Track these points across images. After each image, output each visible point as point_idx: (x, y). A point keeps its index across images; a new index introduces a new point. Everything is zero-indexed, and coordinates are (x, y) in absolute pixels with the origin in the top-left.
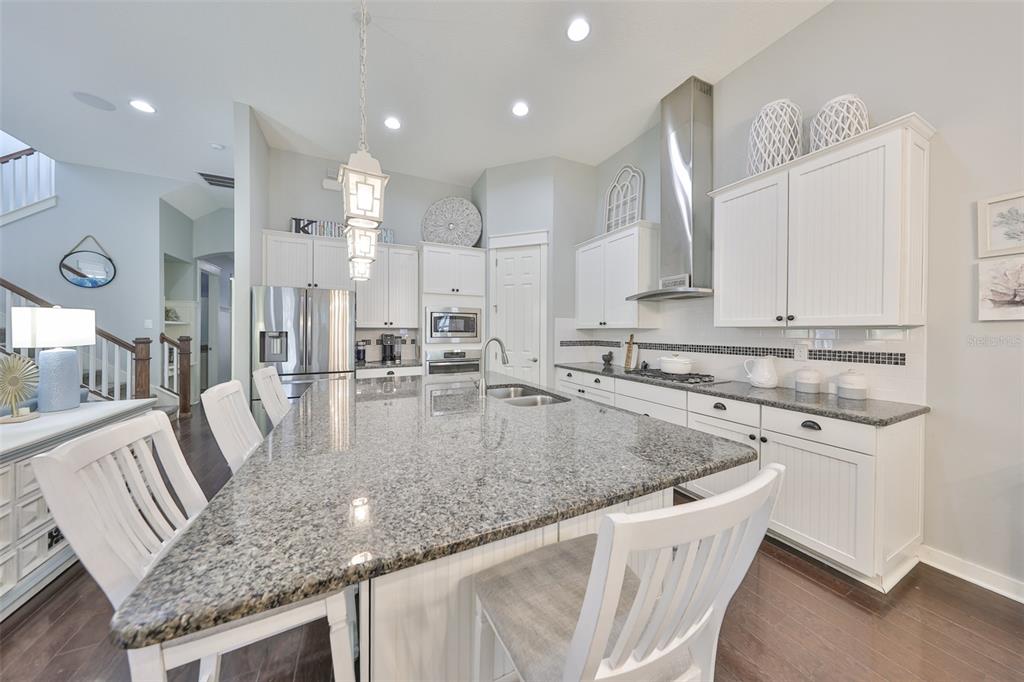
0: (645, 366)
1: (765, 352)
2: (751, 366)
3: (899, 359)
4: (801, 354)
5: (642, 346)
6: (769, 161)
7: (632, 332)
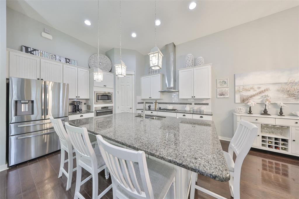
0: (160, 108)
1: (187, 104)
2: (185, 106)
3: (207, 104)
4: (193, 104)
5: (159, 103)
6: (190, 66)
7: (156, 100)
